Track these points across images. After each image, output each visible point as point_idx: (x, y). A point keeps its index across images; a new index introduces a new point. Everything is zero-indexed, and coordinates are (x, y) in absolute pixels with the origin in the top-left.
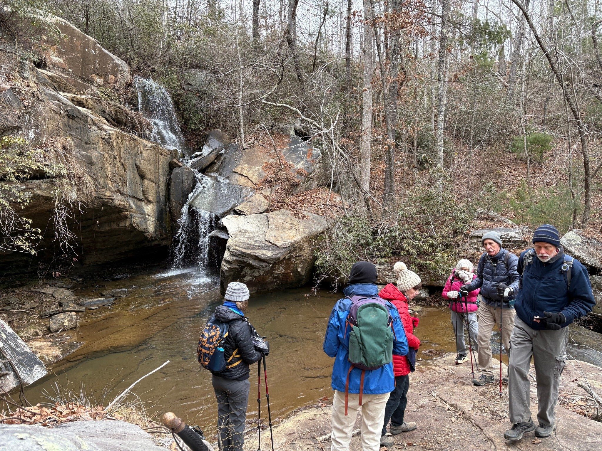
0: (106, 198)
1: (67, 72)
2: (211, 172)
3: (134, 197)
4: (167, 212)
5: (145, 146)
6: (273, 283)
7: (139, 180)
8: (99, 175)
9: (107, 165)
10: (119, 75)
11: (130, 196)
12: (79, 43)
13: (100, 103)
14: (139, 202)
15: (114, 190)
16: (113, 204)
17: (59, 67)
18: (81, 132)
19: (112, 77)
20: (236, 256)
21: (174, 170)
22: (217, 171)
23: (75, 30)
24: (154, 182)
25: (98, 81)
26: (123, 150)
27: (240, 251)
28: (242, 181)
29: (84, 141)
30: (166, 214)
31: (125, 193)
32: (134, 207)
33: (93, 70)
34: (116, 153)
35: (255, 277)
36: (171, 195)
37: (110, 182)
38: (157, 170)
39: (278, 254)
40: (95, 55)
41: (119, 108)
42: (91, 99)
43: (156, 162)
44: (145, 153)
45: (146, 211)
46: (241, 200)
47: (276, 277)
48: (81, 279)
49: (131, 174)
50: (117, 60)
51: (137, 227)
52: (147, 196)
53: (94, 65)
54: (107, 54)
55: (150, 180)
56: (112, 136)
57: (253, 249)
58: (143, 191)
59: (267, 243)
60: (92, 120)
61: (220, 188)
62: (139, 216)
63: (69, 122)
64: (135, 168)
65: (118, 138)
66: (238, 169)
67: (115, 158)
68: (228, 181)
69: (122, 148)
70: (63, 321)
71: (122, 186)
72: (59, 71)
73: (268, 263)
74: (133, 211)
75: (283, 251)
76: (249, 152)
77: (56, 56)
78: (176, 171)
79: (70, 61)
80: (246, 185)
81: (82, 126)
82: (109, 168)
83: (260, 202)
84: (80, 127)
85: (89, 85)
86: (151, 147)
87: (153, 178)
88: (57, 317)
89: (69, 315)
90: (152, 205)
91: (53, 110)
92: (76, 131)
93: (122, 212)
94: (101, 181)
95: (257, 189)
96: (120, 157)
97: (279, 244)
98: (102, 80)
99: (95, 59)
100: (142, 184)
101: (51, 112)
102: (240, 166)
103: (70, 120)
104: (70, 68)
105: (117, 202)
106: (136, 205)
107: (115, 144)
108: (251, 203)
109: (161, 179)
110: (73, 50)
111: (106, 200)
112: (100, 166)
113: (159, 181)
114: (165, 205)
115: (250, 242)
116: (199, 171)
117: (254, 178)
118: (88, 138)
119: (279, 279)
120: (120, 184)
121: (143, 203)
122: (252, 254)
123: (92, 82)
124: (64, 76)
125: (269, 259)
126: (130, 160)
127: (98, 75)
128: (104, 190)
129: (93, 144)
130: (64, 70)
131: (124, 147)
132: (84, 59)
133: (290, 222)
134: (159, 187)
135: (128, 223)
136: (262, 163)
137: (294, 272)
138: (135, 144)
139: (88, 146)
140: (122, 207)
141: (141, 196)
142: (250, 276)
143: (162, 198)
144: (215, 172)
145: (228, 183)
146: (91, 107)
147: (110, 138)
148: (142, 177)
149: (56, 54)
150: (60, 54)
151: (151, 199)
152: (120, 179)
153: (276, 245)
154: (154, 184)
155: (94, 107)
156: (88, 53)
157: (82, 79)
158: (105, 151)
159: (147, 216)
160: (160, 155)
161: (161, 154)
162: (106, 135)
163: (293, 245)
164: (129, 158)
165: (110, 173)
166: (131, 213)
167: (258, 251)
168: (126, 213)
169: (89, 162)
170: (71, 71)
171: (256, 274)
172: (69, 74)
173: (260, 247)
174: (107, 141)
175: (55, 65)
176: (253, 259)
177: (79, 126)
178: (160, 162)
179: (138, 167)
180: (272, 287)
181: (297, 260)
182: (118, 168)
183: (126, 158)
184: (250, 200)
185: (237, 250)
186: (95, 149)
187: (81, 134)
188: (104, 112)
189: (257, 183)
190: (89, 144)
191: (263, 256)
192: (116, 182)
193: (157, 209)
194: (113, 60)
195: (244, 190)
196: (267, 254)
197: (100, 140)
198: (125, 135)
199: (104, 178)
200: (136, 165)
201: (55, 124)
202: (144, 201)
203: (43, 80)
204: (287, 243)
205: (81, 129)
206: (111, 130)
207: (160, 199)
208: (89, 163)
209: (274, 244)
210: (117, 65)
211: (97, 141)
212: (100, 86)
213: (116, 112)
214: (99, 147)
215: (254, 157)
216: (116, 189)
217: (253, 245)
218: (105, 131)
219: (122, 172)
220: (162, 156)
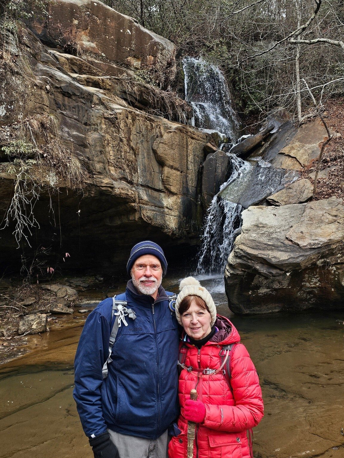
0: (103, 185)
1: (101, 57)
2: (254, 157)
3: (148, 187)
4: (199, 207)
5: (167, 128)
6: (306, 300)
7: (156, 168)
8: (96, 159)
9: (109, 149)
10: (159, 55)
11: (142, 185)
12: (113, 24)
13: (121, 83)
14: (156, 194)
15: (117, 177)
16: (113, 194)
17: (91, 52)
18: (79, 111)
19: (150, 58)
20: (240, 258)
21: (208, 156)
22: (261, 155)
23: (109, 10)
24: (178, 170)
25: (135, 64)
26: (134, 132)
27: (244, 252)
28: (287, 163)
29: (83, 122)
30: (196, 208)
31: (135, 182)
32: (145, 198)
33: (129, 52)
34: (122, 135)
35: (275, 290)
36: (203, 186)
37: (113, 168)
38: (183, 157)
39: (298, 257)
40: (131, 35)
41: (145, 87)
42: (110, 79)
43: (184, 147)
44: (166, 136)
45: (165, 203)
46: (279, 188)
47: (309, 293)
48: (102, 279)
49: (146, 161)
50: (157, 38)
51: (150, 222)
52: (168, 186)
53: (131, 47)
54: (145, 33)
55: (172, 167)
56: (119, 116)
57: (264, 250)
58: (163, 181)
59: (287, 242)
60: (100, 99)
61: (258, 174)
62: (153, 208)
63: (64, 100)
64: (152, 154)
65: (127, 118)
66: (286, 150)
67: (121, 140)
68: (269, 165)
69: (133, 129)
70: (32, 323)
71: (131, 174)
72: (92, 57)
73: (281, 270)
74: (144, 202)
75: (308, 253)
76: (306, 127)
77: (89, 41)
78: (211, 156)
79: (103, 45)
80: (292, 168)
81: (80, 104)
82: (111, 152)
83: (304, 188)
84: (78, 106)
85: (125, 69)
86: (177, 129)
87: (177, 165)
88: (28, 317)
89: (39, 317)
90: (175, 197)
91: (36, 85)
92: (73, 111)
93: (128, 202)
94: (98, 166)
95: (304, 172)
96: (129, 140)
97: (302, 243)
98: (140, 62)
99: (131, 40)
100: (161, 172)
101: (32, 87)
102: (290, 146)
103: (66, 98)
104: (103, 52)
105: (117, 191)
106: (148, 195)
107: (122, 125)
108: (291, 190)
109: (190, 167)
110: (106, 32)
111: (103, 188)
112: (98, 149)
113: (187, 169)
114: (196, 198)
115: (264, 240)
116: (238, 156)
117: (304, 158)
118: (88, 119)
119: (315, 296)
120: (127, 171)
121: (162, 195)
122: (260, 256)
123: (128, 66)
124: (96, 61)
125: (282, 265)
126: (145, 144)
127: (134, 57)
128: (102, 177)
129: (94, 125)
130: (97, 55)
131: (136, 129)
132: (119, 40)
133: (334, 213)
134: (187, 177)
135: (137, 216)
136: (320, 139)
137: (335, 287)
138: (152, 125)
139: (88, 127)
140: (124, 196)
141: (161, 187)
142: (268, 288)
143: (192, 190)
144: (259, 156)
145: (269, 168)
146: (108, 87)
147: (117, 118)
148: (161, 163)
149: (88, 38)
150: (92, 37)
151: (173, 189)
152: (128, 166)
153: (298, 245)
154: (179, 173)
155: (113, 88)
156: (123, 33)
157: (117, 63)
158: (108, 133)
159: (166, 210)
160: (190, 140)
161: (192, 138)
162: (111, 115)
163: (327, 245)
164: (142, 142)
165: (112, 158)
166: (141, 205)
167: (270, 252)
168: (133, 204)
169: (81, 143)
170: (105, 55)
171: (276, 286)
172: (102, 59)
173: (274, 247)
174: (112, 121)
175: (86, 51)
176: (261, 263)
177: (76, 104)
178: (190, 147)
179: (155, 152)
180: (305, 306)
181: (337, 269)
182: (126, 152)
183: (139, 141)
184: (290, 186)
185: (242, 250)
186: (96, 130)
187: (78, 113)
188: (125, 92)
189: (306, 164)
190: (90, 125)
191: (273, 260)
192: (120, 168)
193: (183, 202)
194: (151, 38)
195: (287, 175)
196: (283, 256)
197: (103, 120)
198: (138, 115)
199: (104, 163)
200: (153, 150)
201: (38, 101)
202: (164, 192)
203: (46, 59)
204: (316, 242)
205: (78, 108)
206: (119, 109)
207: (188, 190)
208: (81, 145)
209: (296, 244)
210: (156, 44)
211: (99, 121)
212: (137, 69)
213: (142, 92)
214: (101, 129)
215: (312, 133)
216: (121, 176)
217: (265, 244)
218: (112, 110)
219: (132, 157)
220: (194, 141)
